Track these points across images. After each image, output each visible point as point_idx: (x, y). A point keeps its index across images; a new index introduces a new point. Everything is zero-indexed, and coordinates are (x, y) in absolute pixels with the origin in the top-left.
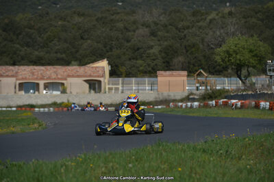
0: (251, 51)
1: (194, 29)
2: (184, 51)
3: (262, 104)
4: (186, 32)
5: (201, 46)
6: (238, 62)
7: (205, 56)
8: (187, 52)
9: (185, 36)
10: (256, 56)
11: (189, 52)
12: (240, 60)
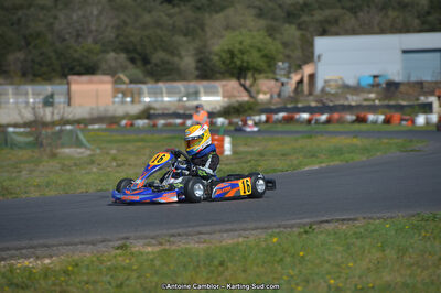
0: (259, 50)
1: (32, 9)
2: (23, 43)
3: (371, 117)
4: (20, 13)
5: (49, 37)
6: (245, 64)
7: (56, 51)
8: (28, 44)
9: (19, 20)
10: (265, 56)
11: (32, 45)
12: (248, 62)
